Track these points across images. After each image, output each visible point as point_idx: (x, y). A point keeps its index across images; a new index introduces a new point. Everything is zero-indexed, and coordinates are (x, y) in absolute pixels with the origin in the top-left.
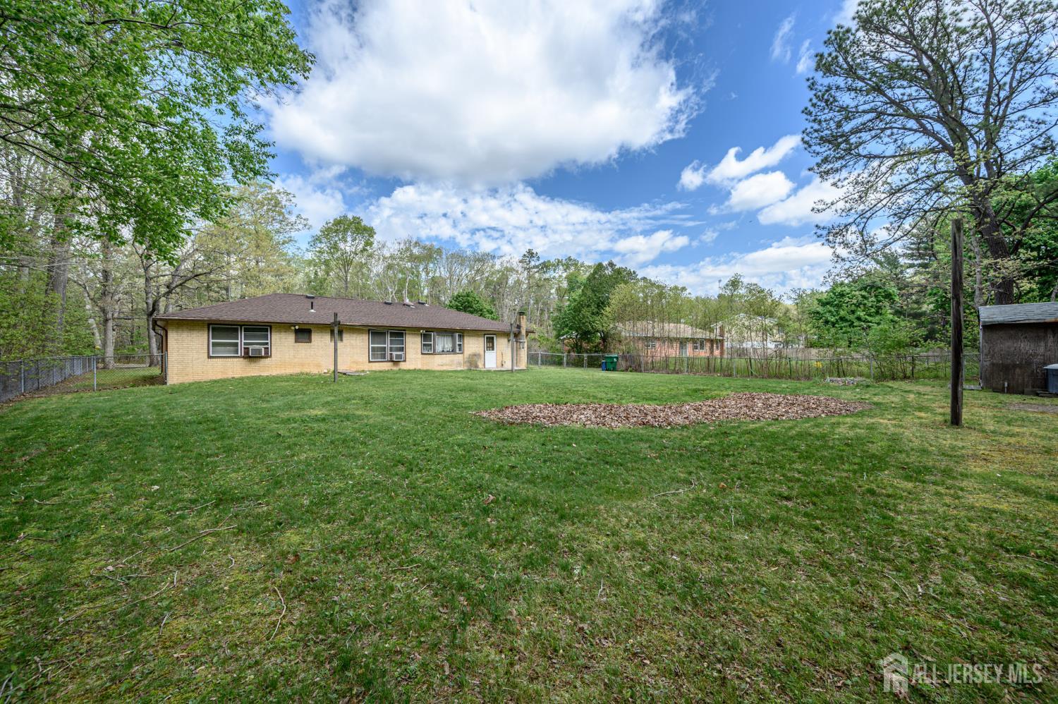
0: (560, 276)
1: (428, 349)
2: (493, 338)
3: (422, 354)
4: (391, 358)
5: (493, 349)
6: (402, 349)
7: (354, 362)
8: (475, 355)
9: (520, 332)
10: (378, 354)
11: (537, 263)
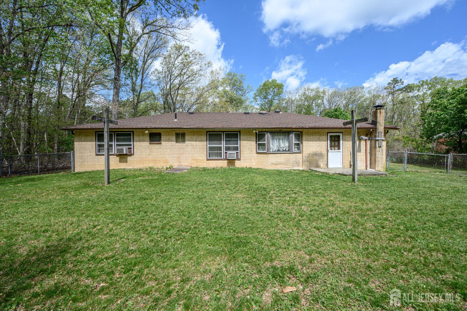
0: (424, 94)
1: (262, 148)
2: (339, 136)
3: (257, 153)
4: (226, 157)
5: (339, 149)
6: (236, 149)
7: (194, 160)
8: (315, 154)
9: (375, 129)
10: (214, 153)
11: (402, 86)
